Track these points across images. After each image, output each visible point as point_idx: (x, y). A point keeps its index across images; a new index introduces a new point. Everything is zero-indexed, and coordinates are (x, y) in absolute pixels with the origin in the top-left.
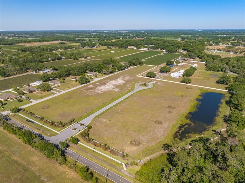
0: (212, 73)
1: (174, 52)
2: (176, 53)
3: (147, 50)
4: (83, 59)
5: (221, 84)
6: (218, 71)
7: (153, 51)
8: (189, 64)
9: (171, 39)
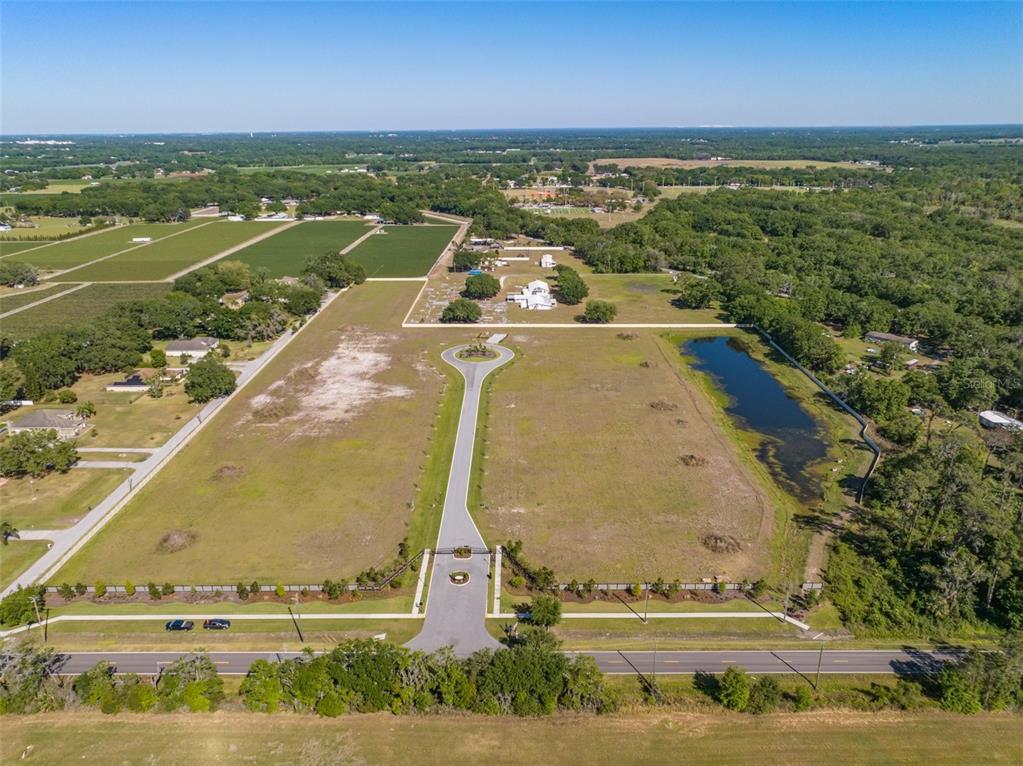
0: (627, 280)
1: (417, 221)
2: (426, 224)
3: (293, 221)
4: (21, 286)
5: (694, 308)
6: (635, 270)
7: (320, 221)
8: (520, 259)
9: (329, 172)
